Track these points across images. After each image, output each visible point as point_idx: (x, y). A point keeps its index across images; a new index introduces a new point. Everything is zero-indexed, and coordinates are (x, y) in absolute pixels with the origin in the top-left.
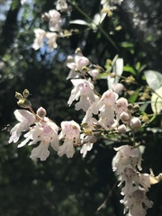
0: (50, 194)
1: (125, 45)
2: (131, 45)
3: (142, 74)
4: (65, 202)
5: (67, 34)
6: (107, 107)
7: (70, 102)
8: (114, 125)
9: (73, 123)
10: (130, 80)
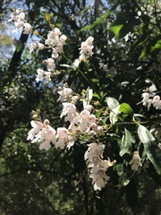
0: (40, 180)
1: (94, 80)
2: (98, 80)
3: (104, 99)
4: (50, 187)
5: (58, 73)
6: (84, 120)
7: (61, 116)
8: (87, 131)
9: (64, 129)
10: (97, 103)
